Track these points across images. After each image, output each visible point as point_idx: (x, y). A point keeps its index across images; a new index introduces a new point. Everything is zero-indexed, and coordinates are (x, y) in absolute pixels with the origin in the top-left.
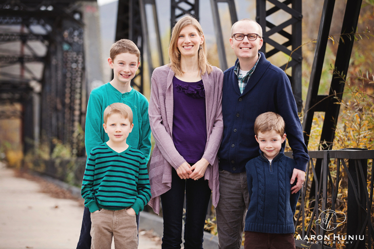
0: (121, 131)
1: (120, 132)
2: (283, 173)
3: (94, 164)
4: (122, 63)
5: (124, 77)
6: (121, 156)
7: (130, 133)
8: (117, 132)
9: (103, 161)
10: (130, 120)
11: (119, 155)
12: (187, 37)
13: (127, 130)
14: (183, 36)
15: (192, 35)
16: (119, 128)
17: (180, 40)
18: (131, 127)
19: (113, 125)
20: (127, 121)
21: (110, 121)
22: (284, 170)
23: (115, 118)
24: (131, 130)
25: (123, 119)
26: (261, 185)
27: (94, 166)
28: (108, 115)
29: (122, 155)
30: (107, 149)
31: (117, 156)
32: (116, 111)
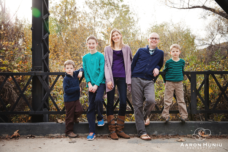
4: (90, 44)
5: (91, 49)
12: (115, 36)
14: (114, 36)
15: (117, 35)
17: (113, 38)
31: (176, 63)
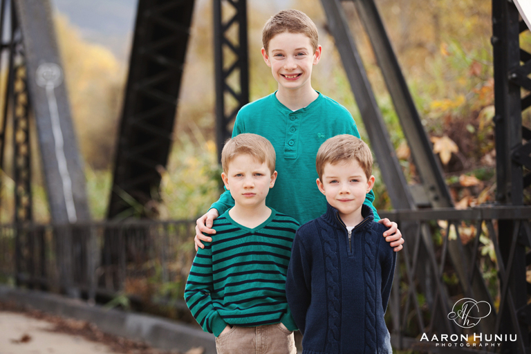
0: (253, 185)
1: (252, 188)
2: (372, 257)
3: (210, 254)
4: (280, 55)
5: (288, 79)
6: (256, 234)
7: (270, 189)
8: (246, 188)
9: (224, 247)
10: (269, 166)
11: (253, 232)
13: (265, 183)
16: (249, 180)
18: (272, 178)
19: (239, 175)
20: (264, 168)
21: (233, 169)
22: (375, 251)
23: (243, 163)
24: (273, 184)
25: (258, 164)
26: (331, 279)
27: (210, 257)
28: (230, 159)
29: (259, 232)
30: (230, 224)
31: (249, 234)
32: (244, 150)
